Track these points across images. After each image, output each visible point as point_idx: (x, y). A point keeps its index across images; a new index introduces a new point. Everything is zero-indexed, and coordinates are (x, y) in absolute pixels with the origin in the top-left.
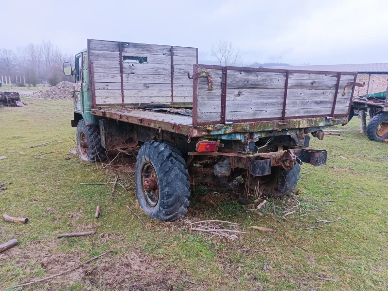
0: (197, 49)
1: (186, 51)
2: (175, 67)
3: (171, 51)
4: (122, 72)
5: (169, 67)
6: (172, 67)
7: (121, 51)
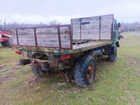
0: (113, 15)
1: (107, 17)
2: (102, 24)
3: (100, 18)
4: (81, 28)
5: (99, 25)
6: (100, 25)
7: (81, 21)
